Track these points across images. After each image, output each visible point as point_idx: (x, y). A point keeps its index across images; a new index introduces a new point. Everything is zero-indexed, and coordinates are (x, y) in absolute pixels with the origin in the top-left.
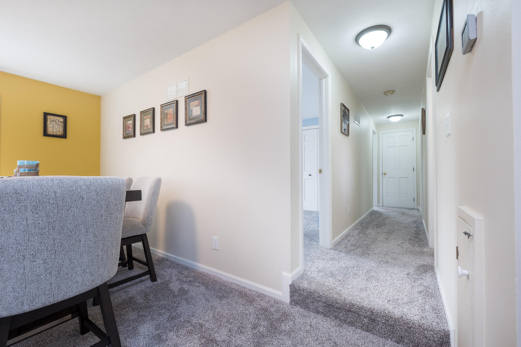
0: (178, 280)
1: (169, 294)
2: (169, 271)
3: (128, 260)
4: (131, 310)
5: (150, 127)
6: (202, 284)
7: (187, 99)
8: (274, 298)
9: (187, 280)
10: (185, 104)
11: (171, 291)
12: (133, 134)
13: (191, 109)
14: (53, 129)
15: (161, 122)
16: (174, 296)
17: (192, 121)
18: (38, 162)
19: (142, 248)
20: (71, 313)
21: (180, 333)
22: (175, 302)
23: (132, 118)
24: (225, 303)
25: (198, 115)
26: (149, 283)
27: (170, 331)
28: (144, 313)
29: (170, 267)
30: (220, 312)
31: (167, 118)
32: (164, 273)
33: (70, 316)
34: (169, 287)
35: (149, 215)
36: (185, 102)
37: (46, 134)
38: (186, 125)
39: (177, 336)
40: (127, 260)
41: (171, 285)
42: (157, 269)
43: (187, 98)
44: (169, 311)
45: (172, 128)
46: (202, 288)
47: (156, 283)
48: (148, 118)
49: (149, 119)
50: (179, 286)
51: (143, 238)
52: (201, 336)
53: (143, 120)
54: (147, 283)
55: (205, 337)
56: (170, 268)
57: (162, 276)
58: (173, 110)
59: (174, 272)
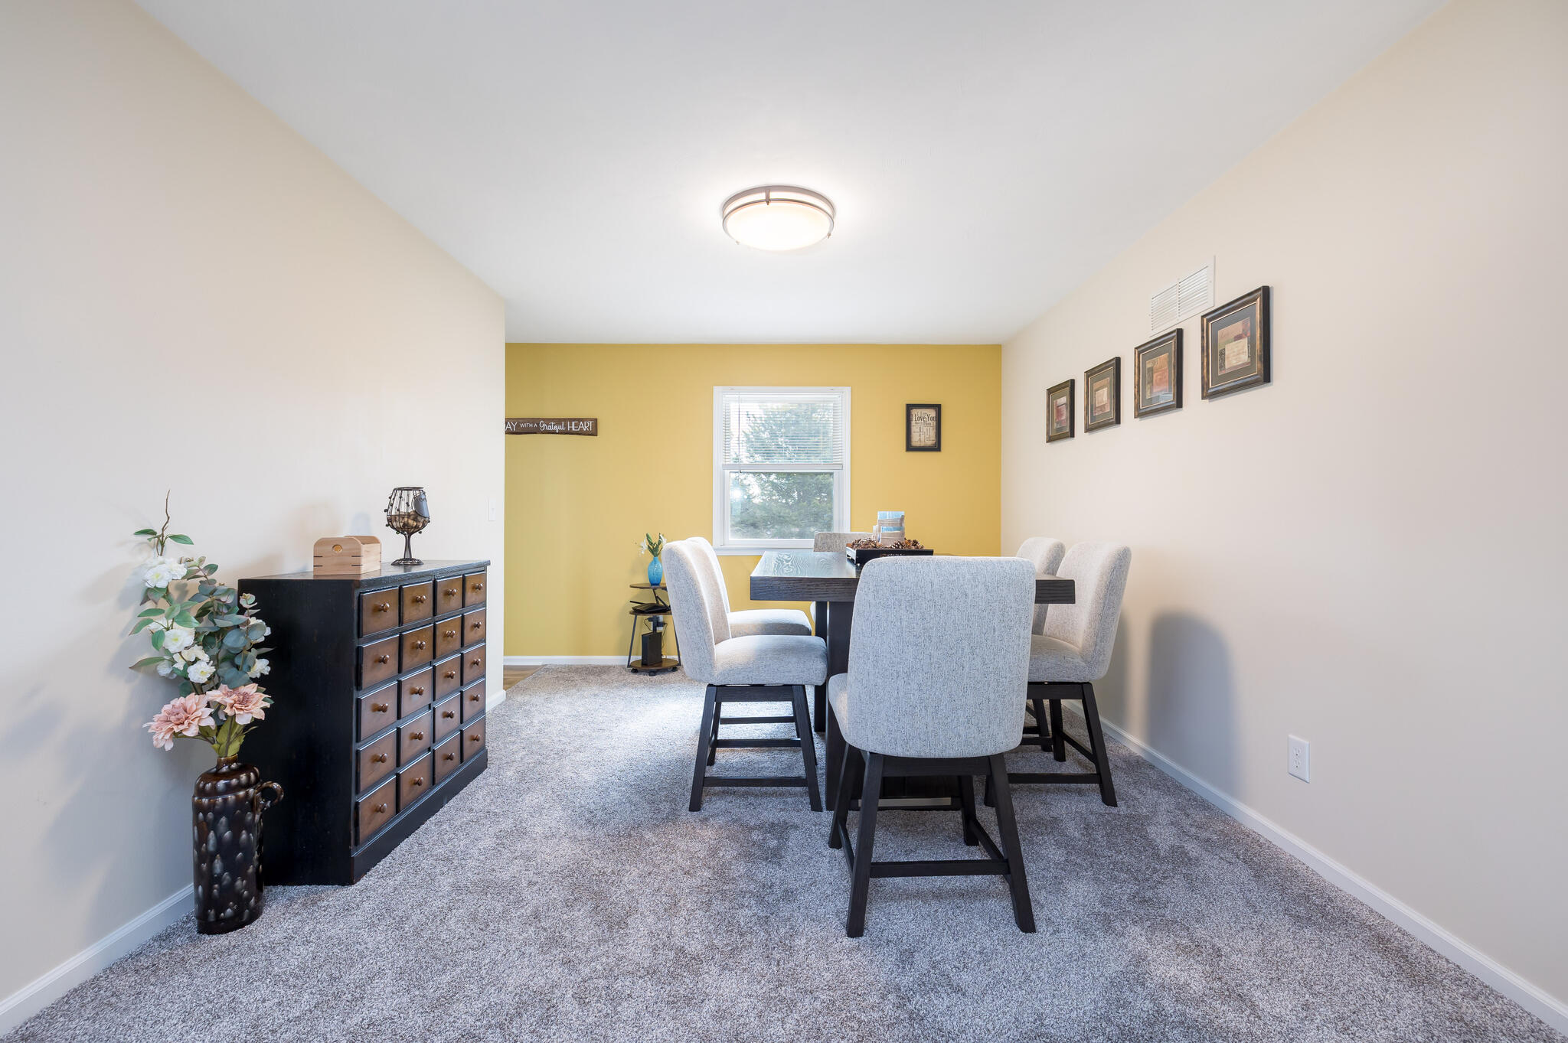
0: (1172, 824)
1: (1145, 848)
2: (1152, 795)
3: (1054, 737)
4: (1052, 841)
5: (1109, 409)
6: (1245, 862)
7: (1209, 321)
8: (1540, 1022)
9: (1199, 835)
10: (1203, 337)
11: (1150, 844)
12: (1068, 430)
13: (1219, 349)
14: (920, 436)
15: (1135, 395)
16: (1156, 855)
17: (1225, 385)
18: (903, 513)
19: (1082, 715)
20: (952, 797)
21: (1158, 939)
22: (1155, 871)
23: (1068, 389)
24: (1311, 941)
25: (1243, 364)
26: (1095, 802)
27: (1135, 922)
28: (1078, 861)
29: (1156, 787)
30: (1287, 952)
31: (1152, 381)
32: (1138, 796)
33: (947, 801)
34: (1147, 833)
35: (1099, 639)
36: (1203, 330)
37: (910, 448)
38: (1203, 398)
39: (1149, 940)
40: (1051, 737)
41: (1151, 830)
42: (1119, 781)
43: (1207, 320)
44: (1137, 882)
45: (1166, 409)
46: (1243, 874)
47: (1114, 810)
48: (1102, 387)
49: (1105, 390)
50: (1173, 841)
51: (1082, 690)
52: (1212, 972)
53: (1092, 390)
54: (1090, 801)
55: (1224, 980)
56: (1156, 789)
57: (1132, 800)
58: (1169, 356)
59: (1166, 803)
